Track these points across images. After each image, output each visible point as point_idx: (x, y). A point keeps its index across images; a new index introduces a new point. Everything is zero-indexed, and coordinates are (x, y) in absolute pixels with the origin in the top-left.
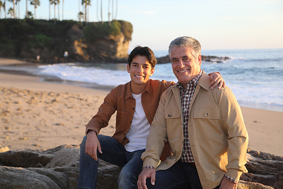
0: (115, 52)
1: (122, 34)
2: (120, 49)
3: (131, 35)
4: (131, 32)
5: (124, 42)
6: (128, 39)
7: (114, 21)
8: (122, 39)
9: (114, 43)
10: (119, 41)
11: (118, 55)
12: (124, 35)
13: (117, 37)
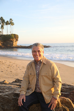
0: (12, 44)
1: (15, 39)
2: (14, 43)
3: (18, 39)
4: (18, 38)
5: (16, 41)
6: (17, 40)
7: (12, 34)
8: (15, 40)
9: (12, 41)
10: (14, 41)
11: (14, 46)
12: (16, 39)
13: (13, 40)
